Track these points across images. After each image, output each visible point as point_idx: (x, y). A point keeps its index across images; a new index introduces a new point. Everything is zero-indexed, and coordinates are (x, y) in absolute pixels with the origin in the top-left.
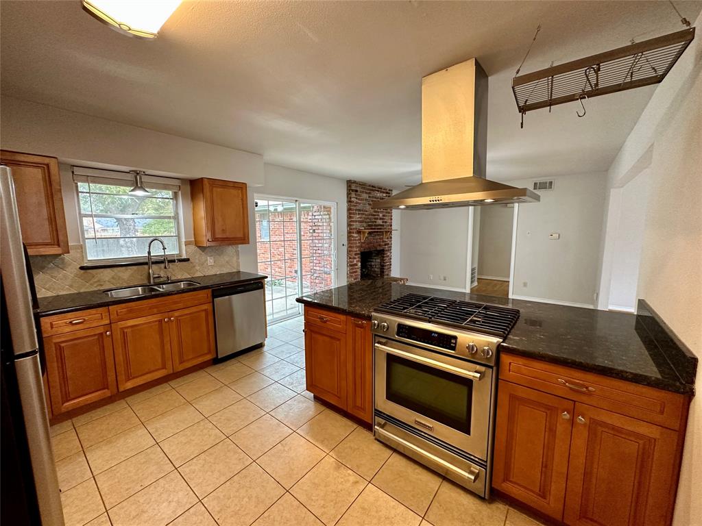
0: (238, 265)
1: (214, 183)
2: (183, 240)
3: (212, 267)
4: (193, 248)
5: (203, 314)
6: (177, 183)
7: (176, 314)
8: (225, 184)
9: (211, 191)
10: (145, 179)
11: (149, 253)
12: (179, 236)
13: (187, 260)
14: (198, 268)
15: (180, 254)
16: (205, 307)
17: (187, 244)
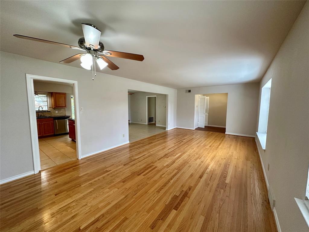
0: (65, 113)
1: (56, 93)
2: (49, 107)
3: (57, 113)
4: (51, 109)
5: (51, 124)
6: (47, 93)
7: (44, 123)
8: (59, 93)
9: (55, 95)
10: (38, 92)
11: (39, 109)
12: (48, 106)
13: (50, 112)
14: (53, 114)
15: (48, 110)
16: (51, 122)
17: (50, 108)
